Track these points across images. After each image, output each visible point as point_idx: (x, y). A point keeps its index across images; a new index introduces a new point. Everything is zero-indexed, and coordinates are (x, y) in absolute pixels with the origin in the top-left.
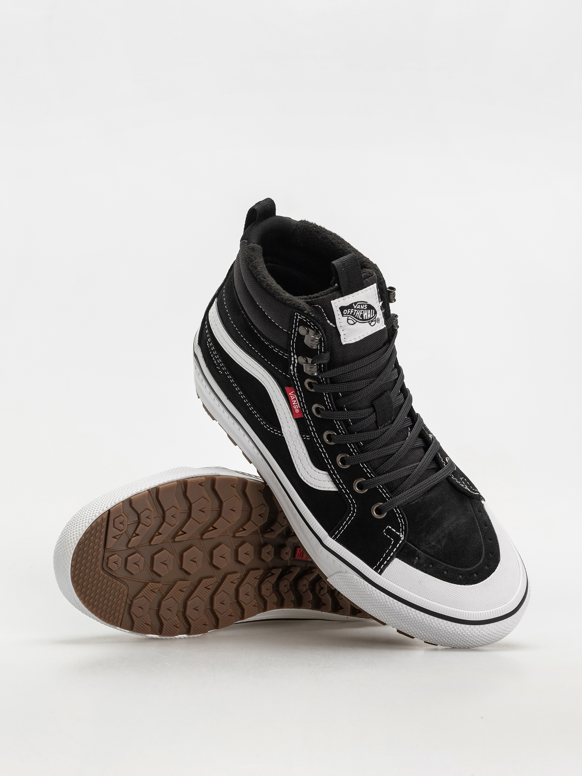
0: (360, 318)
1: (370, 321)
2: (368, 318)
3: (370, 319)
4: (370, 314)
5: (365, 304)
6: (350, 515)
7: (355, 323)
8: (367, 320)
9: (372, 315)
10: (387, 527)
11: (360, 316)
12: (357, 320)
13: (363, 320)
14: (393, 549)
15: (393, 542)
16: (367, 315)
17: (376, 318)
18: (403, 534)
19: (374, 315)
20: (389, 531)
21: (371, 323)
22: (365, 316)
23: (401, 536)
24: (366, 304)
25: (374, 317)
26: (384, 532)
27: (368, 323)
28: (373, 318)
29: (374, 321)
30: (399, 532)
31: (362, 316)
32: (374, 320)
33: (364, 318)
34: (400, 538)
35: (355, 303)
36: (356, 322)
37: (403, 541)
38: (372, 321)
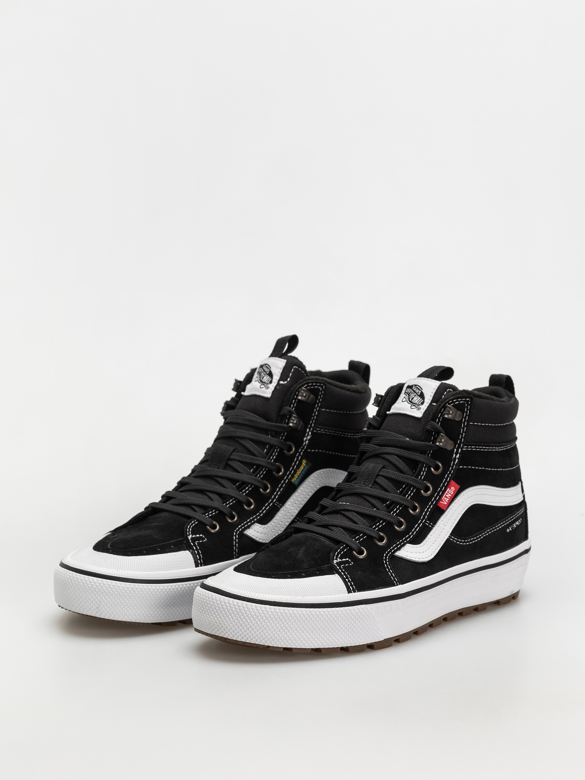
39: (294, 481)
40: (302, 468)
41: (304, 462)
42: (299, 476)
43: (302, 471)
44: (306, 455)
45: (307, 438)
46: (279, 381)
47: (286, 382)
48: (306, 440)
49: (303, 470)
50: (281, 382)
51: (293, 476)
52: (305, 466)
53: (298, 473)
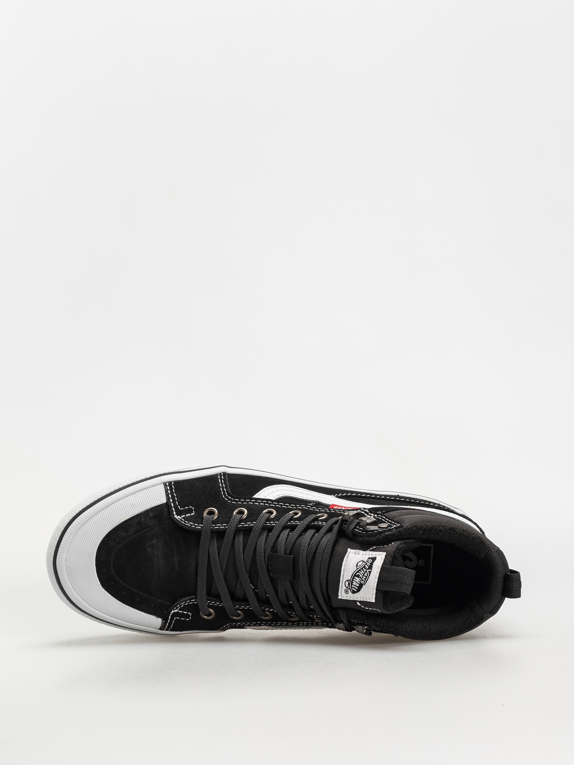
0: (358, 573)
1: (350, 582)
2: (353, 581)
3: (352, 582)
4: (355, 585)
5: (364, 581)
6: (226, 493)
7: (357, 566)
8: (353, 580)
9: (354, 588)
10: (194, 513)
11: (359, 574)
12: (358, 570)
13: (355, 575)
14: (175, 504)
15: (179, 508)
16: (356, 582)
17: (349, 590)
18: (179, 518)
19: (353, 589)
20: (190, 511)
21: (348, 582)
22: (356, 579)
23: (179, 517)
24: (364, 584)
25: (351, 589)
26: (192, 508)
27: (350, 579)
28: (351, 587)
29: (348, 586)
30: (183, 518)
31: (358, 576)
32: (349, 588)
33: (355, 577)
34: (178, 514)
35: (370, 572)
36: (357, 568)
37: (174, 515)
38: (349, 584)
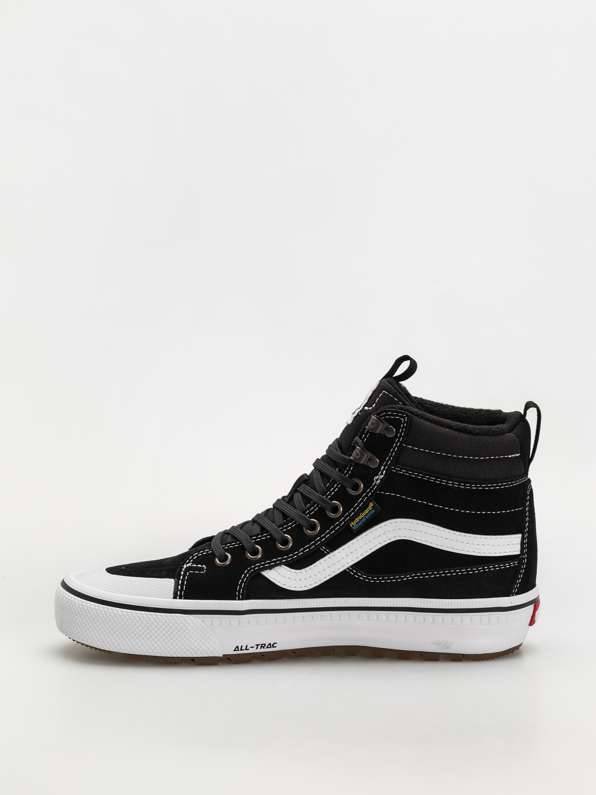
39: (352, 525)
40: (367, 511)
41: (371, 504)
42: (360, 520)
43: (365, 516)
44: (376, 498)
45: (378, 479)
46: (365, 406)
47: (370, 408)
48: (377, 480)
49: (367, 514)
50: (366, 408)
51: (352, 519)
52: (372, 510)
53: (361, 517)
